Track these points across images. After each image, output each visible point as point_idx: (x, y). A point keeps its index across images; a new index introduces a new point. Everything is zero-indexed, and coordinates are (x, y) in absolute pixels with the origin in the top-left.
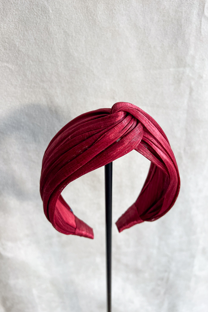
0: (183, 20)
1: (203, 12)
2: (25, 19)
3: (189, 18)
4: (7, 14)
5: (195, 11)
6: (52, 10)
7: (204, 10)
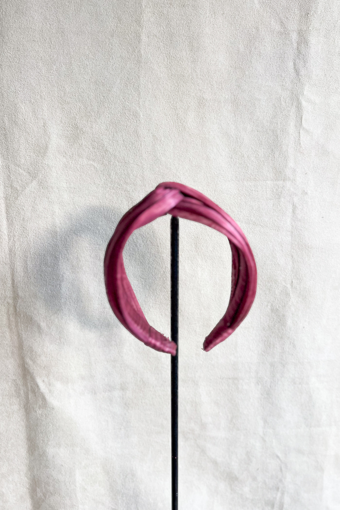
0: (279, 131)
1: (301, 124)
2: (117, 121)
3: (286, 129)
4: (100, 116)
5: (292, 124)
6: (143, 116)
7: (301, 122)
